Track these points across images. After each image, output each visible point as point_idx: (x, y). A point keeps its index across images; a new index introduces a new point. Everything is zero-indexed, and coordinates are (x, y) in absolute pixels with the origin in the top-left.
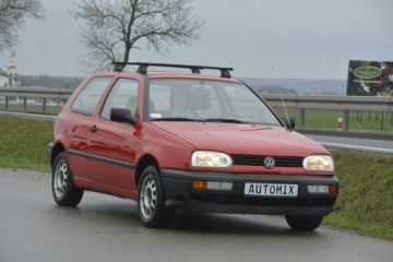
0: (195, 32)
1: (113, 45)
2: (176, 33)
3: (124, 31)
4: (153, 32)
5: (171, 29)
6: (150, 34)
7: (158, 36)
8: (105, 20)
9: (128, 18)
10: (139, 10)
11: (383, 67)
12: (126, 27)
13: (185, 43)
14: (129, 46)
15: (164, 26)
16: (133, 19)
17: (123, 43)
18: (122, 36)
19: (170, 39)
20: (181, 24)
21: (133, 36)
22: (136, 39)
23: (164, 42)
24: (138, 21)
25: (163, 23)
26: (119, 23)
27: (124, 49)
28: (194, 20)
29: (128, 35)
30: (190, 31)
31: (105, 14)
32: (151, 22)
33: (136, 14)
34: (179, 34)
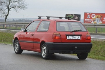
0: (26, 7)
1: (4, 10)
2: (21, 7)
3: (7, 6)
4: (15, 7)
5: (20, 6)
6: (14, 7)
7: (16, 8)
8: (2, 3)
9: (8, 3)
10: (11, 1)
11: (74, 16)
12: (8, 5)
13: (23, 9)
14: (9, 10)
15: (18, 5)
16: (10, 3)
17: (7, 10)
18: (7, 8)
19: (20, 8)
20: (22, 5)
21: (10, 8)
22: (11, 8)
23: (18, 9)
24: (11, 4)
25: (18, 4)
26: (6, 4)
27: (7, 11)
28: (25, 4)
29: (9, 7)
30: (25, 6)
31: (2, 2)
32: (14, 4)
33: (11, 2)
34: (22, 7)
